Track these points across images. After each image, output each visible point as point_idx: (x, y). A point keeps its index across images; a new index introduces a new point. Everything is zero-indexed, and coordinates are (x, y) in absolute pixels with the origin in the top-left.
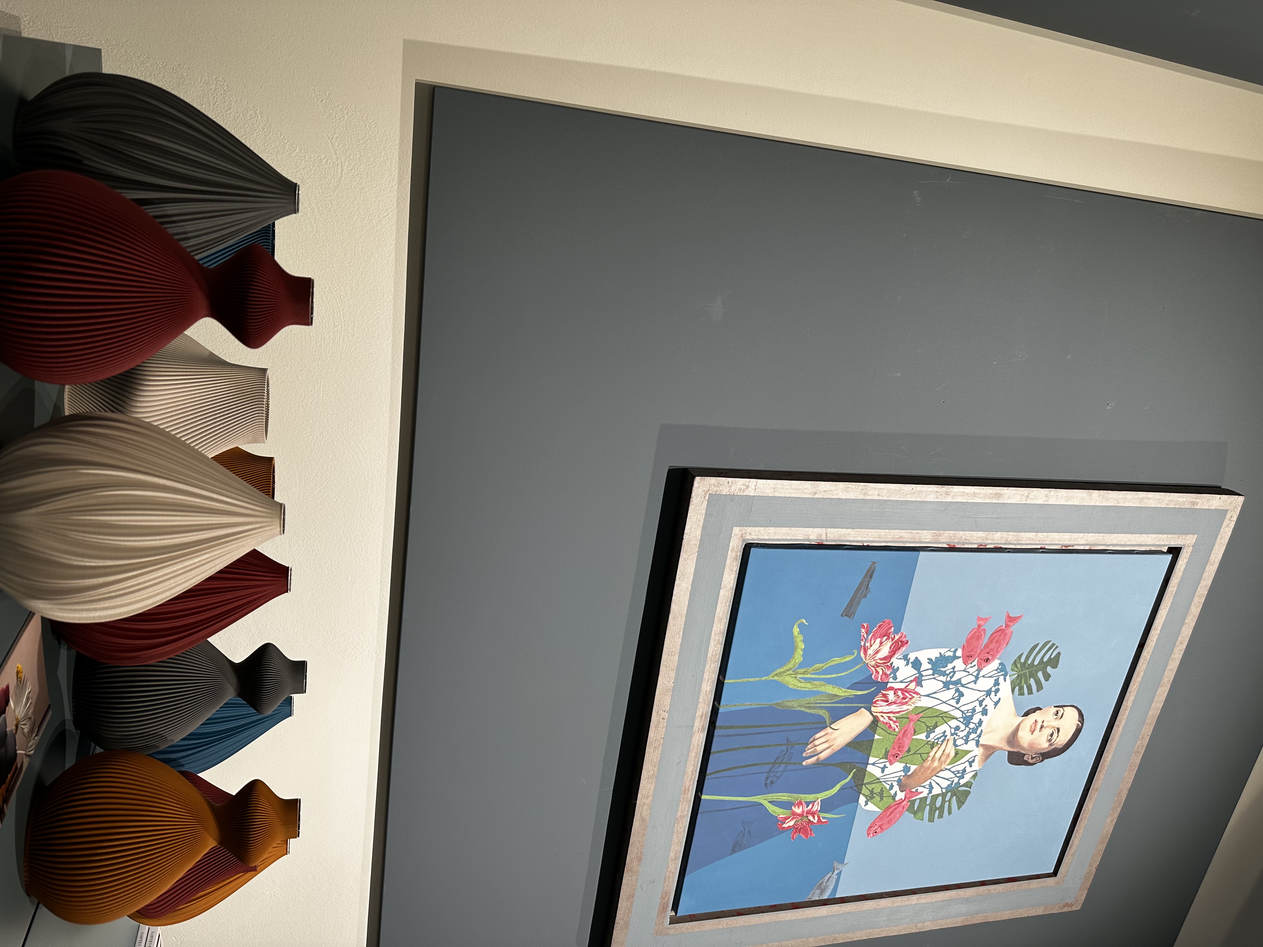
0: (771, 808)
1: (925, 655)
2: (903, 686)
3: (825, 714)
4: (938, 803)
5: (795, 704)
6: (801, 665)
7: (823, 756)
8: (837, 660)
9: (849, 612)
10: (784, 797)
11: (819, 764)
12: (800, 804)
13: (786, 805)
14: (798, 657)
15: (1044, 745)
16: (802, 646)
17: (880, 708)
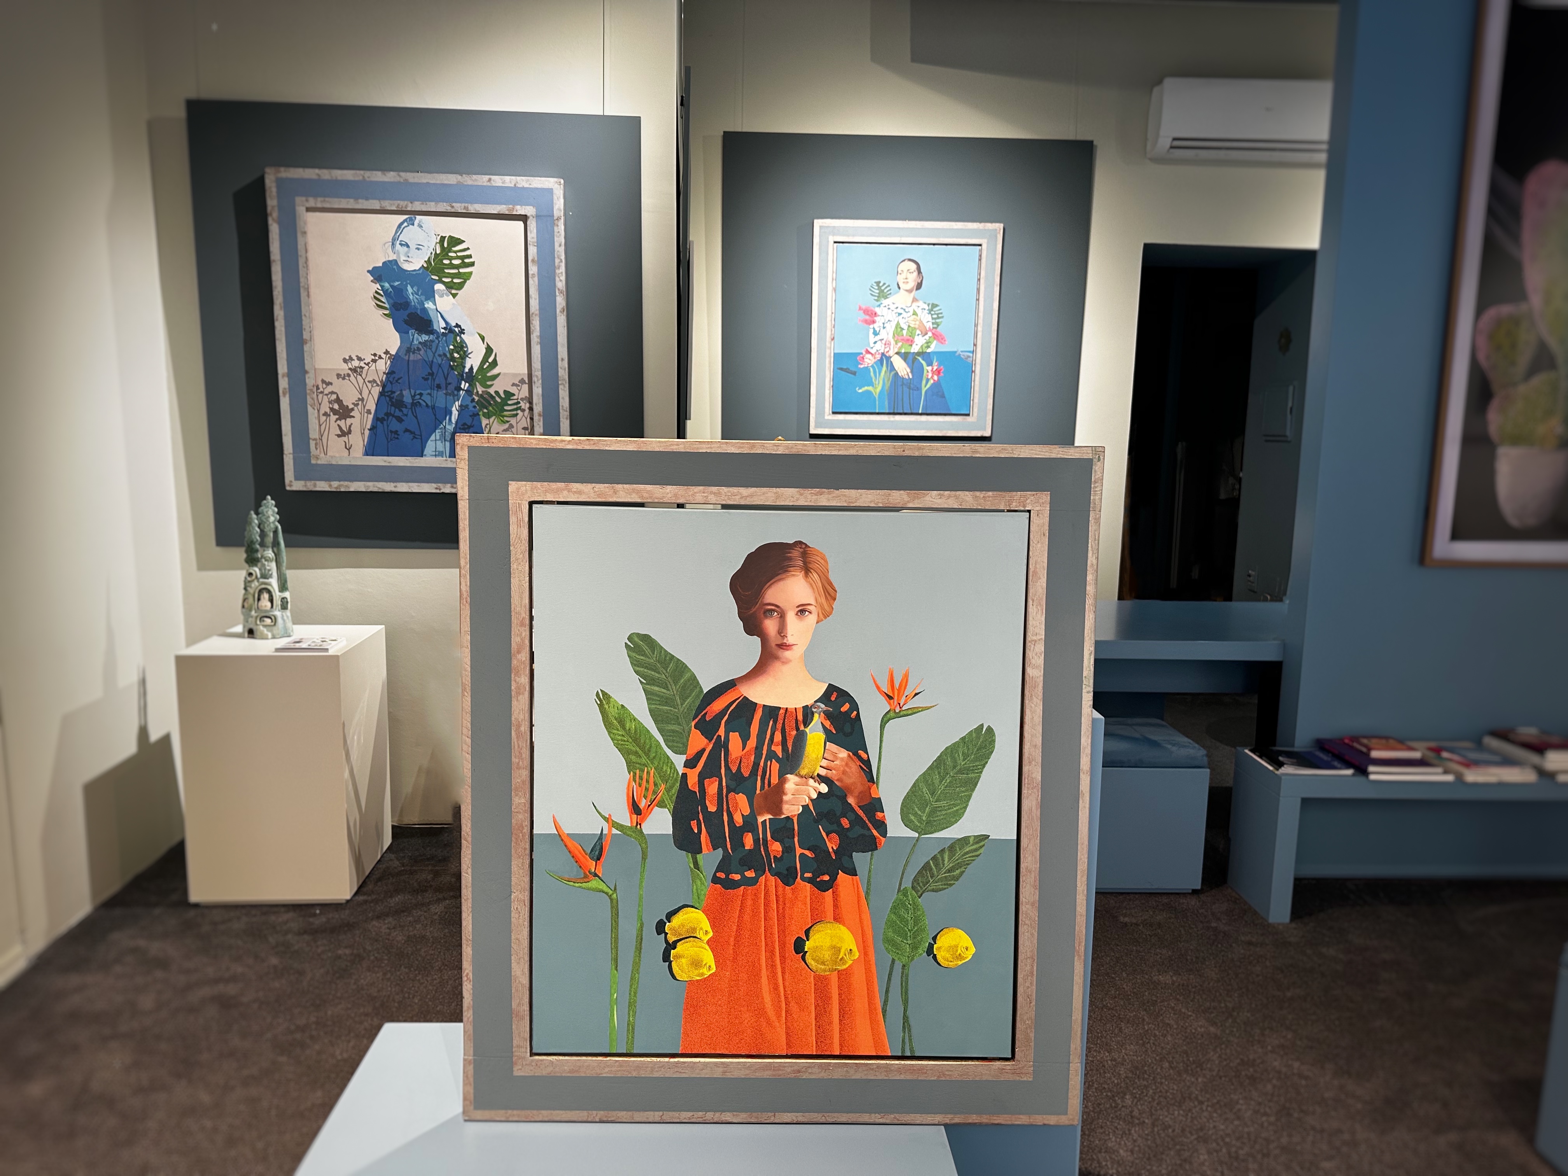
0: (928, 386)
3: (893, 373)
5: (888, 385)
6: (873, 386)
7: (909, 370)
8: (872, 374)
9: (854, 373)
11: (912, 372)
13: (928, 380)
14: (870, 388)
15: (914, 274)
16: (866, 388)
17: (891, 353)
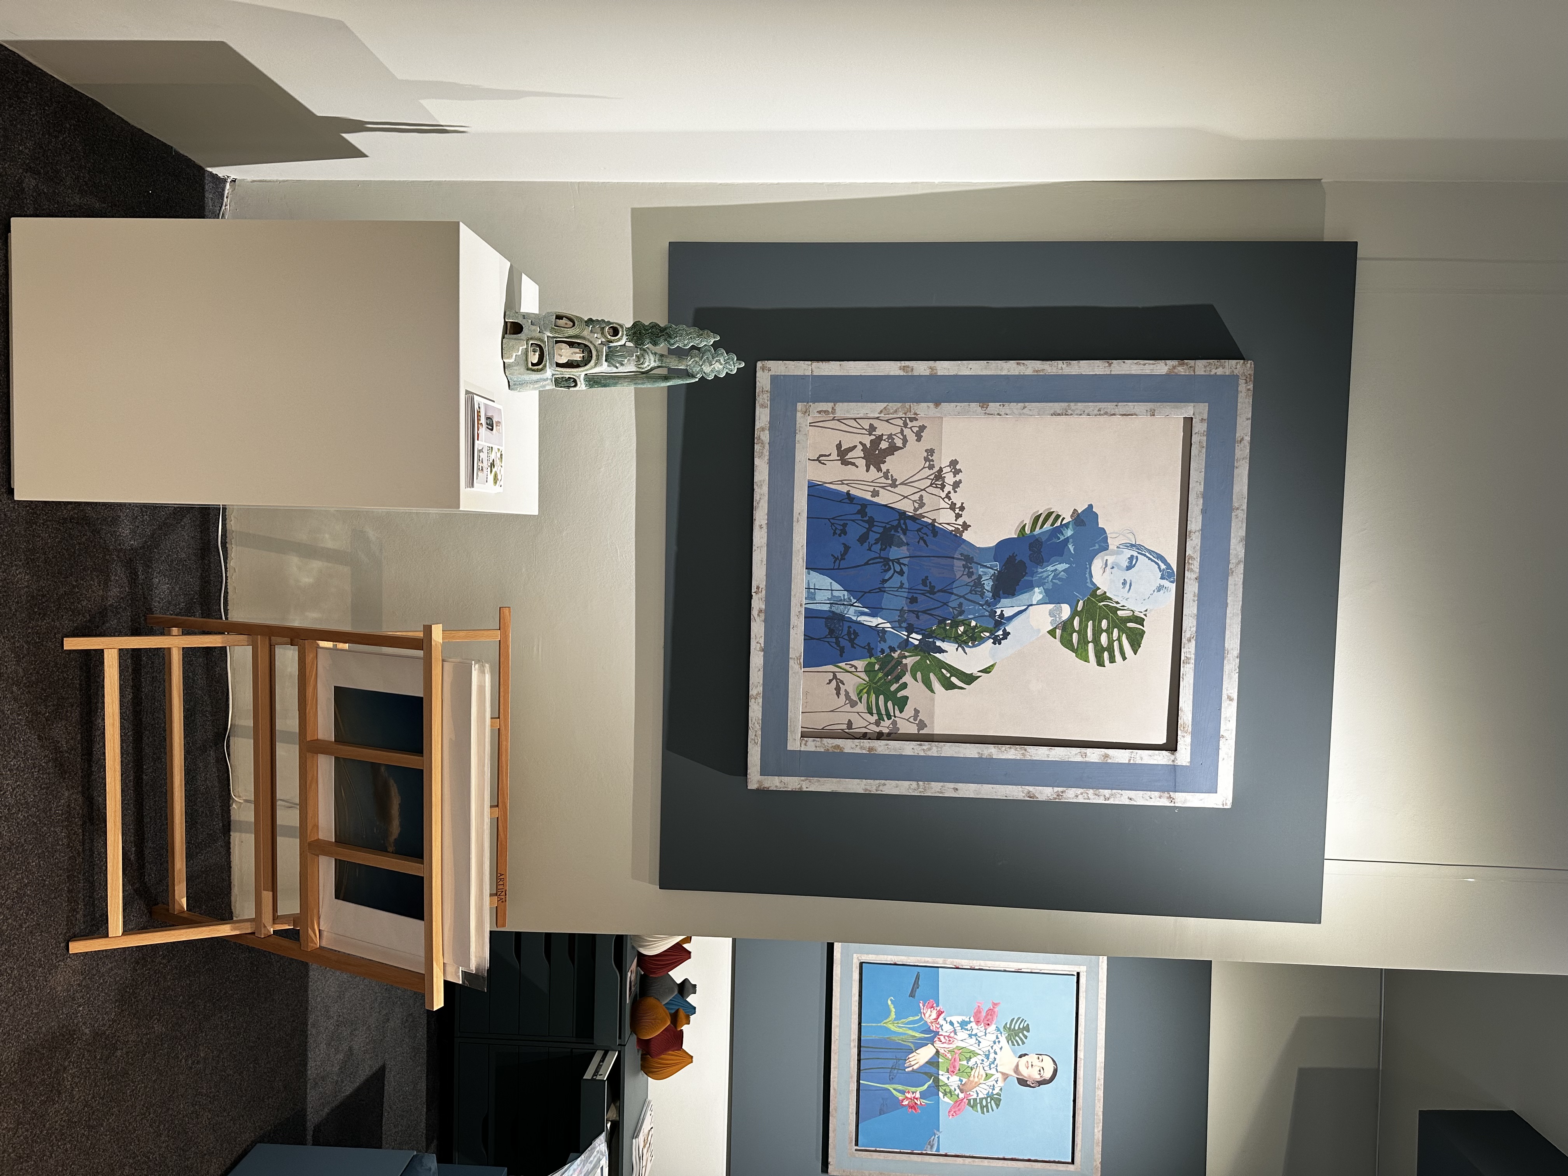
0: (895, 1092)
1: (956, 1019)
2: (947, 1034)
3: (912, 1046)
4: (984, 1103)
5: (896, 1039)
6: (895, 1019)
7: (915, 1067)
8: (911, 1018)
9: (912, 995)
10: (900, 1087)
11: (913, 1071)
12: (909, 1092)
13: (903, 1092)
14: (893, 1015)
15: (1038, 1077)
16: (894, 1010)
17: (938, 1044)
